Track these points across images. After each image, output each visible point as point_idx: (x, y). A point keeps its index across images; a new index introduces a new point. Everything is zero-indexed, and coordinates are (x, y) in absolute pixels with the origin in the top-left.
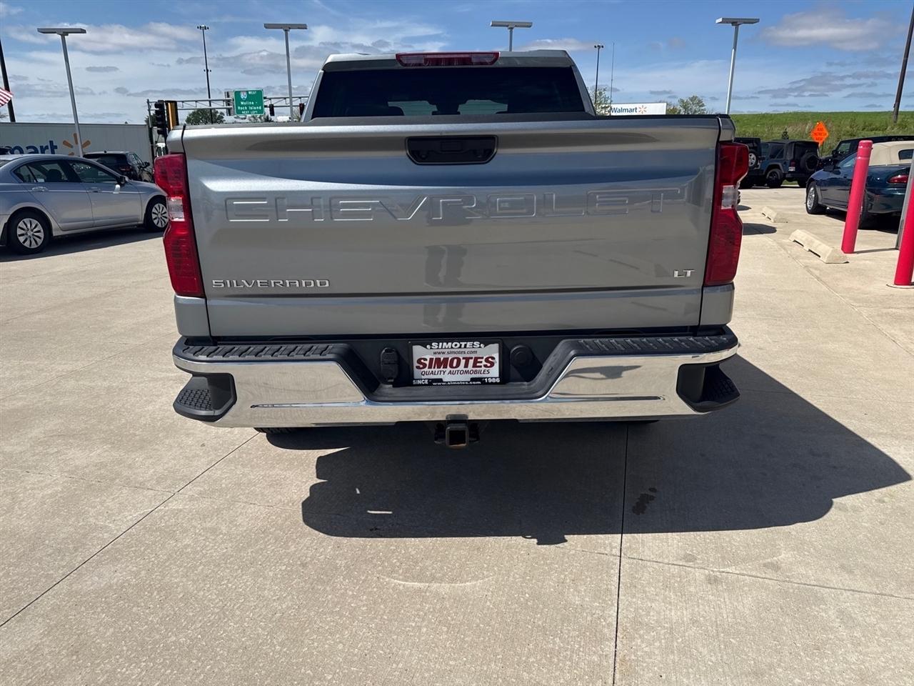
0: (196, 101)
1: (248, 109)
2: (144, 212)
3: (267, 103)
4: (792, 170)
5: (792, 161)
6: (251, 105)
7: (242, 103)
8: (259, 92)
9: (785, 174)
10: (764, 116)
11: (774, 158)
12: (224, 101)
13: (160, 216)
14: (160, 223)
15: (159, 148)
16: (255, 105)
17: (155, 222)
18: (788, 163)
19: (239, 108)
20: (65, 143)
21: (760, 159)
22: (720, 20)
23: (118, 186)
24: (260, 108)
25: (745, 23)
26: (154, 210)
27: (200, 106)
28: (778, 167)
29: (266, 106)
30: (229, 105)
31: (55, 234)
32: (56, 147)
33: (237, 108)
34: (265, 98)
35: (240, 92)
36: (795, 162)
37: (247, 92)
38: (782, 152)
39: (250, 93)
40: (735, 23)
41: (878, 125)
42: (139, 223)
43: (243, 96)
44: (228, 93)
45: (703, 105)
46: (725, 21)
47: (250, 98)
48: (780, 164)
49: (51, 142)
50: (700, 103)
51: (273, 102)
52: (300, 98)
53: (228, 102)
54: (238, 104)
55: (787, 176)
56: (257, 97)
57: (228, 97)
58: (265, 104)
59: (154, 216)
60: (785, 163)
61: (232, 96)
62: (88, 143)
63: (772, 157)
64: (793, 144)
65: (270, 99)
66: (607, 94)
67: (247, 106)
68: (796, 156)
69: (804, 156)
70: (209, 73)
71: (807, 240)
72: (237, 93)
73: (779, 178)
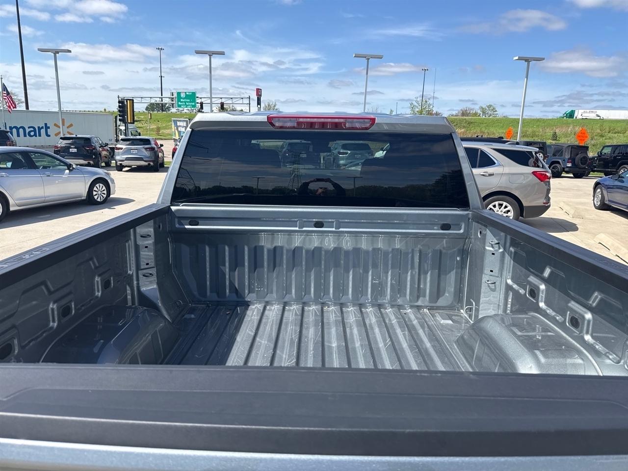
0: (151, 98)
1: (185, 104)
2: (87, 190)
3: (199, 101)
4: (569, 166)
5: (569, 159)
6: (188, 102)
7: (182, 100)
8: (194, 94)
9: (564, 168)
10: (538, 120)
11: (556, 156)
12: (169, 98)
13: (99, 193)
14: (99, 198)
15: (121, 130)
16: (190, 102)
17: (96, 197)
18: (566, 161)
19: (179, 103)
20: (55, 125)
21: (546, 157)
22: (517, 58)
23: (67, 171)
24: (194, 104)
25: (534, 60)
26: (95, 189)
27: (153, 101)
28: (558, 163)
29: (197, 103)
30: (173, 101)
31: (12, 209)
32: (49, 128)
33: (178, 103)
34: (197, 97)
35: (180, 92)
36: (572, 160)
37: (186, 93)
38: (562, 152)
39: (187, 93)
40: (527, 60)
41: (619, 129)
42: (82, 198)
43: (183, 95)
44: (172, 93)
45: (496, 111)
46: (520, 59)
47: (187, 97)
48: (560, 161)
49: (46, 124)
50: (494, 110)
51: (203, 100)
52: (221, 98)
53: (172, 99)
54: (179, 101)
55: (566, 170)
56: (192, 97)
57: (173, 95)
58: (197, 101)
59: (95, 193)
60: (564, 160)
61: (175, 95)
62: (71, 125)
63: (554, 155)
64: (570, 147)
65: (201, 98)
66: (431, 102)
67: (185, 102)
68: (572, 155)
69: (578, 156)
70: (163, 78)
71: (613, 245)
72: (179, 94)
73: (560, 170)
